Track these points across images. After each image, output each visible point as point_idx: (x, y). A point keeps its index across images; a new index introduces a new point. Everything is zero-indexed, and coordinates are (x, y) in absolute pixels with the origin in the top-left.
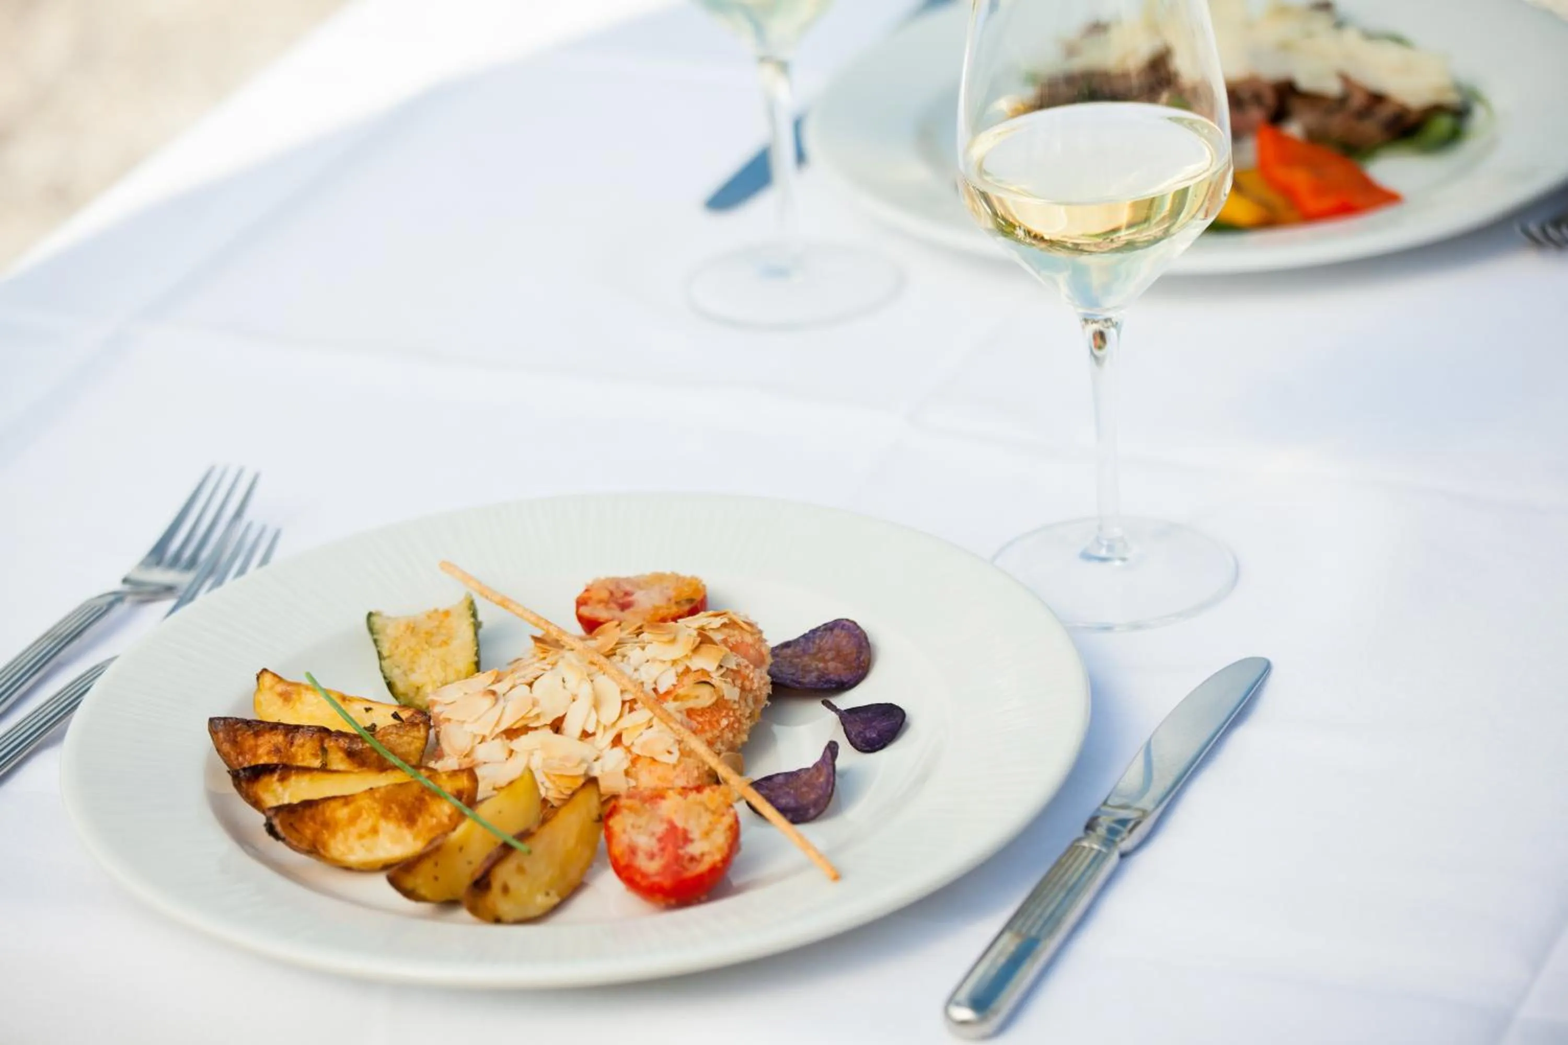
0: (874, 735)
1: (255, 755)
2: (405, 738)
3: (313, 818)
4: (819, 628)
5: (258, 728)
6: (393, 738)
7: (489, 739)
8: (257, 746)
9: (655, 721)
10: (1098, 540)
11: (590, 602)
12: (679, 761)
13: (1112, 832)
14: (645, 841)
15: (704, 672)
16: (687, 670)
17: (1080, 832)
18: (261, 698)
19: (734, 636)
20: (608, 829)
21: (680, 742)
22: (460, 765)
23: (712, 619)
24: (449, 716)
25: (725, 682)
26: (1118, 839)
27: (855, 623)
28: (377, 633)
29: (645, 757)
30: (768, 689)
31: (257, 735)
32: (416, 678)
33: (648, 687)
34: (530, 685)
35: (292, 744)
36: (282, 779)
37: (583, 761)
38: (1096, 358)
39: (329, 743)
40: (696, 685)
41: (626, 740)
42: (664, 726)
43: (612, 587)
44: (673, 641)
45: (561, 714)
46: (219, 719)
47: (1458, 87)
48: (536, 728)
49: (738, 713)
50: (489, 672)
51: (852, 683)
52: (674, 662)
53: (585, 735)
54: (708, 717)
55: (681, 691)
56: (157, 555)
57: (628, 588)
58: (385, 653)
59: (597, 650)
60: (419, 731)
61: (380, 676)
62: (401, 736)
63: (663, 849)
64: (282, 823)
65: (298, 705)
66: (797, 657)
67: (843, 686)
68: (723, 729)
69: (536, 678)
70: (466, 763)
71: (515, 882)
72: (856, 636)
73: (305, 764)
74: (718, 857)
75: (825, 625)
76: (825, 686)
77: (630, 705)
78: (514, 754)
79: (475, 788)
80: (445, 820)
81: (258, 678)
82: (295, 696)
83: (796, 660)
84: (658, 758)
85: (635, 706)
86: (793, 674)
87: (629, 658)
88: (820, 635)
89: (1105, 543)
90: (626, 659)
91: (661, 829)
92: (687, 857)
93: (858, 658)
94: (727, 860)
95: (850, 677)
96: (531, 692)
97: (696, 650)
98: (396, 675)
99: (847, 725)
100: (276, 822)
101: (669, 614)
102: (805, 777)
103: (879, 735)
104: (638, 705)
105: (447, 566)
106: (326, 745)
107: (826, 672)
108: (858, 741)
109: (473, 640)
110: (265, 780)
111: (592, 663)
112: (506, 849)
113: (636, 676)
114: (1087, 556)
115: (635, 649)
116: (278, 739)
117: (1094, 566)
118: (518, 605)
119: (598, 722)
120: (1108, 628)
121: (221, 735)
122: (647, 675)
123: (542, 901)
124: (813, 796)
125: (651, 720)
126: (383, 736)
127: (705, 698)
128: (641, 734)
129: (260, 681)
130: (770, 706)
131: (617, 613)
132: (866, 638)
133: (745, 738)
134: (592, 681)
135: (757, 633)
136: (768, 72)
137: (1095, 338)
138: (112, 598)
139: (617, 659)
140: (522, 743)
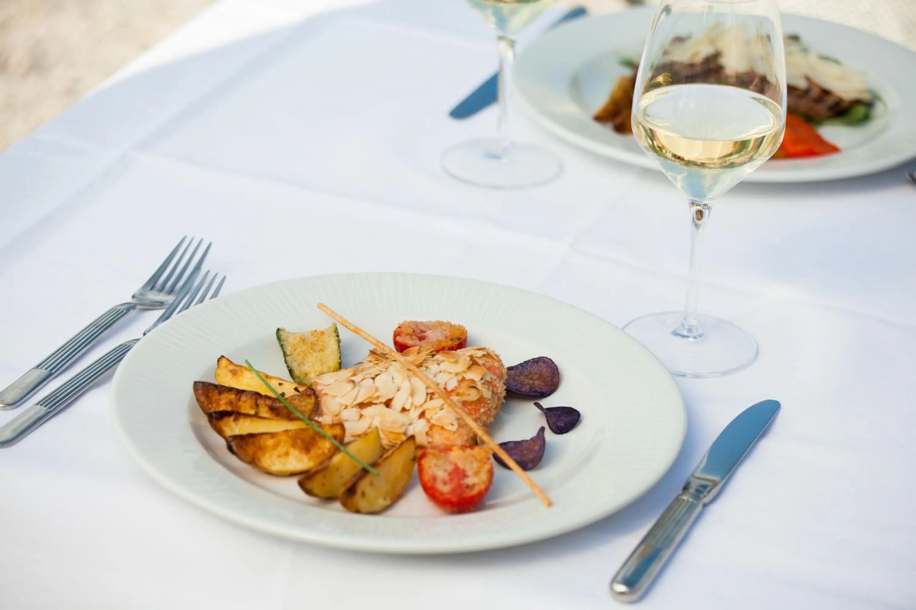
0: (562, 425)
1: (218, 405)
2: (303, 403)
3: (253, 444)
4: (530, 360)
5: (221, 389)
6: (296, 402)
7: (349, 408)
8: (220, 400)
9: (445, 406)
10: (683, 325)
11: (402, 334)
12: (458, 430)
13: (698, 491)
14: (441, 474)
15: (473, 381)
16: (463, 379)
17: (680, 491)
18: (219, 372)
19: (489, 362)
20: (420, 465)
21: (458, 419)
22: (333, 421)
23: (477, 351)
24: (327, 392)
25: (484, 388)
26: (702, 496)
27: (551, 360)
28: (283, 341)
29: (438, 426)
30: (504, 394)
31: (220, 393)
32: (306, 368)
33: (442, 387)
34: (373, 379)
35: (239, 400)
36: (236, 420)
37: (403, 425)
38: (696, 225)
39: (261, 402)
40: (469, 389)
41: (427, 415)
42: (450, 409)
43: (414, 327)
44: (456, 362)
45: (390, 397)
46: (200, 382)
47: (870, 92)
48: (376, 404)
49: (490, 406)
50: (349, 370)
51: (548, 393)
52: (457, 374)
53: (404, 410)
54: (473, 406)
55: (461, 391)
56: (152, 283)
57: (423, 328)
58: (288, 353)
59: (412, 363)
60: (311, 399)
61: (285, 366)
62: (301, 402)
63: (451, 480)
64: (237, 445)
65: (241, 378)
66: (517, 376)
67: (544, 395)
68: (481, 414)
69: (377, 375)
70: (336, 421)
71: (369, 491)
72: (552, 368)
73: (246, 412)
74: (483, 487)
75: (533, 359)
76: (534, 394)
77: (431, 396)
78: (363, 417)
79: (343, 435)
80: (327, 451)
81: (218, 361)
82: (239, 373)
83: (517, 378)
84: (446, 427)
85: (434, 397)
86: (516, 386)
87: (430, 369)
88: (530, 365)
89: (687, 327)
90: (428, 369)
91: (450, 468)
92: (465, 486)
93: (552, 380)
94: (487, 489)
95: (547, 390)
96: (374, 383)
97: (469, 368)
98: (294, 365)
99: (548, 417)
100: (233, 444)
101: (447, 345)
102: (526, 445)
103: (565, 425)
104: (436, 396)
105: (321, 306)
106: (259, 403)
107: (534, 386)
108: (554, 428)
109: (338, 350)
110: (226, 419)
111: (409, 370)
112: (365, 472)
113: (435, 379)
114: (676, 334)
115: (434, 364)
116: (232, 396)
117: (678, 339)
118: (365, 333)
119: (412, 404)
120: (684, 375)
121: (200, 391)
122: (441, 379)
123: (382, 502)
124: (531, 456)
125: (443, 405)
126: (290, 400)
127: (473, 396)
128: (436, 413)
129: (220, 362)
130: (505, 403)
131: (417, 342)
132: (557, 369)
133: (492, 420)
134: (410, 380)
135: (500, 361)
136: (503, 45)
137: (696, 213)
138: (127, 306)
139: (423, 369)
140: (368, 411)
